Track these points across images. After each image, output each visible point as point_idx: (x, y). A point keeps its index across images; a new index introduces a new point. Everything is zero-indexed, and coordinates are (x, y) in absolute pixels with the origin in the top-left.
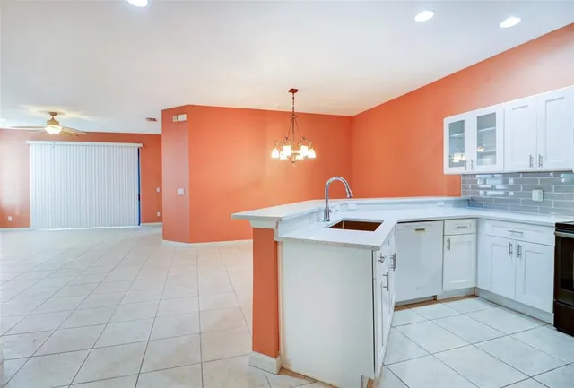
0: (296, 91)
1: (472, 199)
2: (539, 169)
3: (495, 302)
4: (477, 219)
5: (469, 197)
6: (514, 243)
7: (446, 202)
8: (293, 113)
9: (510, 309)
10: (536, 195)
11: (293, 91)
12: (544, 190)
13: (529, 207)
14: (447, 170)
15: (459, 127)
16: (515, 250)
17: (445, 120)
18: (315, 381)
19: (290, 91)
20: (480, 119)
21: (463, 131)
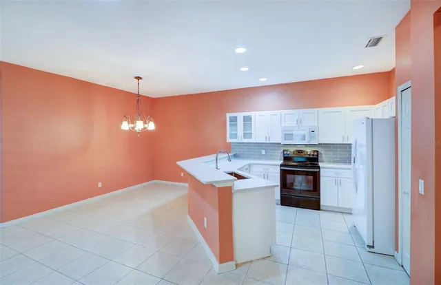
0: (141, 78)
1: (236, 154)
4: (249, 165)
6: (265, 173)
8: (138, 95)
10: (263, 152)
11: (138, 78)
12: (266, 150)
14: (229, 140)
15: (234, 120)
16: (266, 176)
17: (228, 115)
18: (252, 261)
19: (136, 78)
20: (245, 117)
21: (236, 121)
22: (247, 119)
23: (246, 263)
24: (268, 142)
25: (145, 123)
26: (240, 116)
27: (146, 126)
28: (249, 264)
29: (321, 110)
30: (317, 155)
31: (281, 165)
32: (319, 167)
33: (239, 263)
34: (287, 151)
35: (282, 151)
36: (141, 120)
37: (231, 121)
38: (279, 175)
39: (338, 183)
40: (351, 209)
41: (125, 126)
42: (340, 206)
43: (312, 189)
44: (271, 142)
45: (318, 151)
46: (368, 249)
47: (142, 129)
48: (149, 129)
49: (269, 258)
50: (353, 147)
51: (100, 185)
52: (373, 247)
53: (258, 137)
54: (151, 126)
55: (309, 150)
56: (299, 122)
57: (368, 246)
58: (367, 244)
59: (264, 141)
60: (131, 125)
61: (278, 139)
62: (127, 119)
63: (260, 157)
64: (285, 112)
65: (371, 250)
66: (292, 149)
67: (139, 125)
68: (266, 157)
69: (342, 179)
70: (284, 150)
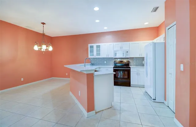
0: (45, 24)
1: (93, 64)
4: (99, 68)
8: (43, 32)
10: (105, 62)
12: (106, 61)
14: (90, 57)
17: (89, 45)
18: (103, 110)
19: (42, 23)
20: (97, 46)
21: (93, 48)
22: (98, 47)
23: (101, 111)
24: (108, 57)
25: (47, 46)
26: (95, 45)
27: (48, 48)
28: (102, 112)
29: (131, 43)
30: (129, 63)
31: (114, 67)
32: (130, 68)
33: (97, 111)
34: (116, 61)
35: (114, 61)
36: (45, 44)
37: (90, 48)
39: (138, 74)
40: (144, 85)
41: (36, 48)
42: (139, 84)
43: (127, 77)
44: (109, 57)
45: (129, 61)
46: (153, 101)
47: (46, 50)
48: (49, 50)
49: (111, 108)
50: (145, 59)
51: (22, 79)
52: (155, 100)
53: (103, 55)
54: (51, 49)
55: (125, 61)
56: (121, 48)
57: (153, 99)
58: (152, 98)
59: (106, 57)
60: (39, 47)
61: (112, 56)
62: (37, 44)
63: (104, 64)
64: (115, 43)
65: (155, 101)
66: (119, 60)
67: (44, 47)
68: (107, 64)
69: (140, 73)
70: (115, 61)
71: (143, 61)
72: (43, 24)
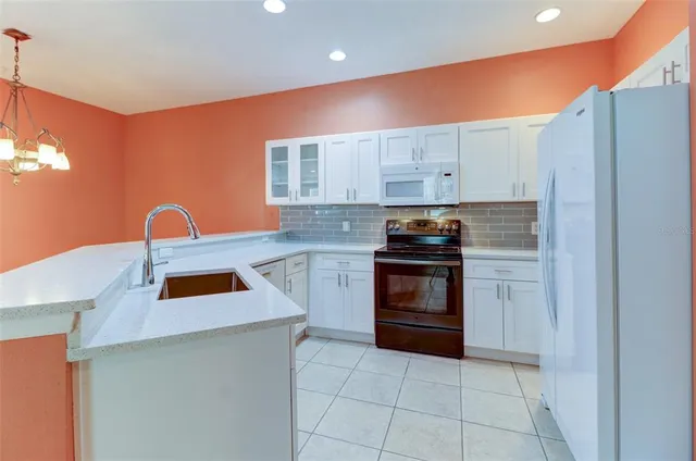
0: (25, 37)
1: (290, 232)
2: (354, 202)
3: (327, 337)
4: (308, 253)
5: (288, 230)
6: (341, 273)
7: (270, 237)
9: (344, 340)
10: (346, 226)
12: (351, 221)
13: (341, 237)
14: (271, 200)
15: (281, 154)
16: (343, 280)
17: (270, 145)
19: (11, 32)
20: (303, 148)
21: (286, 158)
22: (309, 152)
24: (352, 202)
26: (294, 145)
29: (465, 126)
30: (458, 231)
31: (378, 254)
32: (459, 257)
34: (394, 222)
35: (384, 223)
37: (274, 159)
38: (372, 275)
39: (504, 293)
40: (538, 356)
42: (510, 347)
43: (445, 308)
44: (359, 201)
45: (458, 222)
50: (543, 211)
53: (331, 191)
55: (440, 220)
56: (418, 153)
61: (373, 194)
64: (386, 133)
66: (406, 219)
68: (352, 237)
69: (513, 285)
70: (388, 222)
71: (533, 224)
72: (17, 38)
